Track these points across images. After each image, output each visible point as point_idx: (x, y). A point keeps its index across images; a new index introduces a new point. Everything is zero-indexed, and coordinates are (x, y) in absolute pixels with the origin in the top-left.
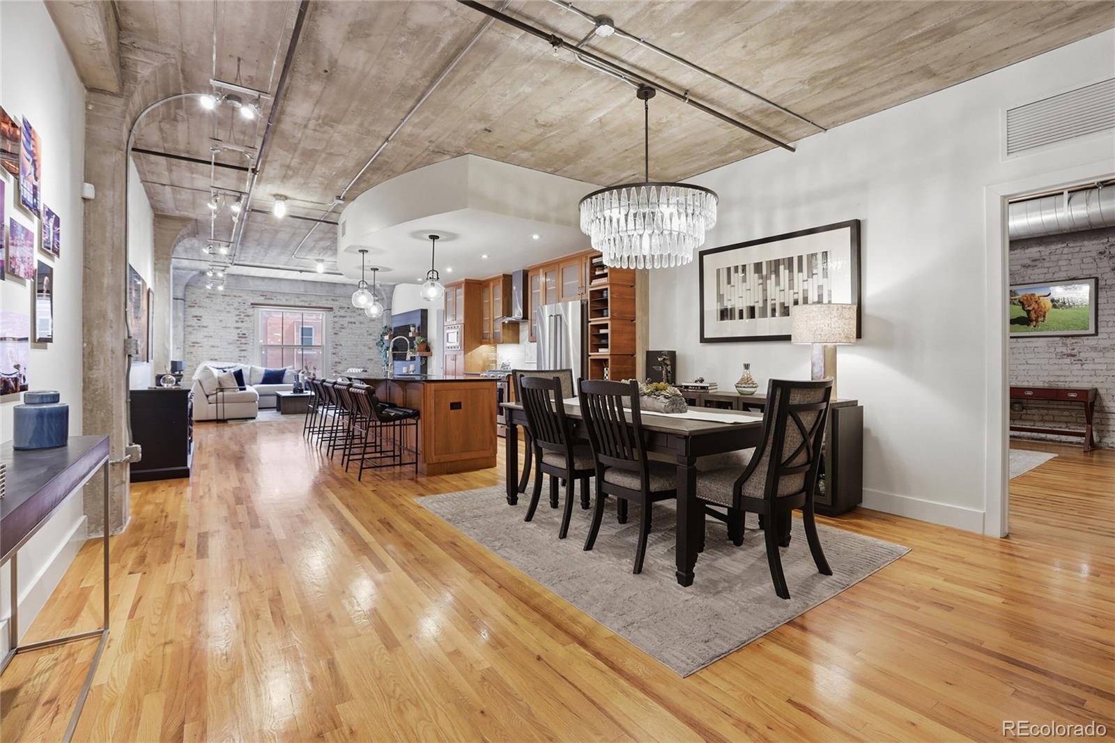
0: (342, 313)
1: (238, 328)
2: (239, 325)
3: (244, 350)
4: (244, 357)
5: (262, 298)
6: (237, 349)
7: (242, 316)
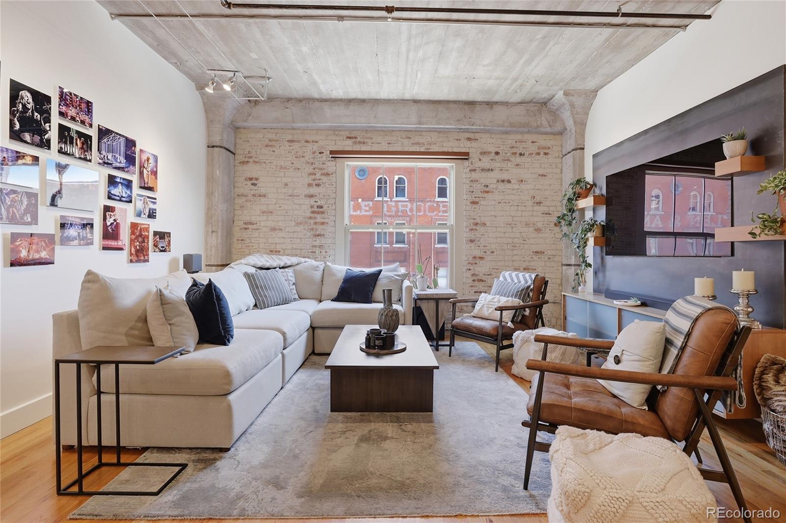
0: (486, 163)
1: (311, 196)
2: (313, 190)
3: (318, 235)
4: (321, 247)
5: (350, 142)
6: (309, 234)
7: (318, 176)
